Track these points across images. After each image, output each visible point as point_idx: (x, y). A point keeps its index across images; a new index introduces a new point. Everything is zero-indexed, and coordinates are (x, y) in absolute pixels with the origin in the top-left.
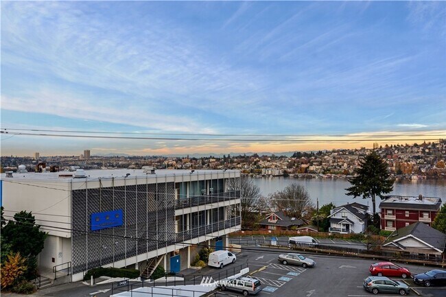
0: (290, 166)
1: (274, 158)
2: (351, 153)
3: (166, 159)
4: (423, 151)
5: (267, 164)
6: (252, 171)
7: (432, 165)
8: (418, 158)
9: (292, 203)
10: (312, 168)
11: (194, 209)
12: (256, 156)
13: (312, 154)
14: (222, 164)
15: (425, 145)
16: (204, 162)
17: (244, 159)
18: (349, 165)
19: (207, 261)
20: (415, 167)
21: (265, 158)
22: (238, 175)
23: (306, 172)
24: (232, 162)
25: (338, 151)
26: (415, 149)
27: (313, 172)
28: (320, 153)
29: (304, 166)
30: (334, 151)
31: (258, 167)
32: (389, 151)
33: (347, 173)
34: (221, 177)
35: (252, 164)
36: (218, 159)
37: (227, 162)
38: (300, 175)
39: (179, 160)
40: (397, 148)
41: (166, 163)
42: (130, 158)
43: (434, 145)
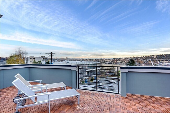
0: (112, 61)
1: (108, 59)
2: (127, 58)
3: (84, 59)
4: (146, 58)
5: (107, 61)
6: (103, 62)
7: (148, 62)
8: (144, 60)
9: (112, 68)
10: (117, 62)
11: (90, 70)
12: (104, 59)
13: (118, 59)
14: (96, 60)
15: (146, 57)
16: (92, 60)
17: (101, 59)
18: (127, 61)
19: (93, 81)
20: (143, 62)
21: (106, 59)
22: (100, 63)
23: (116, 63)
24: (99, 60)
25: (124, 58)
26: (144, 58)
27: (117, 63)
28: (120, 58)
29: (116, 61)
30: (123, 58)
31: (105, 61)
32: (137, 58)
33: (126, 63)
34: (96, 63)
35: (103, 61)
36: (95, 60)
37: (97, 60)
38: (114, 63)
39: (86, 60)
40: (139, 57)
41: (84, 60)
42: (76, 59)
43: (148, 57)
